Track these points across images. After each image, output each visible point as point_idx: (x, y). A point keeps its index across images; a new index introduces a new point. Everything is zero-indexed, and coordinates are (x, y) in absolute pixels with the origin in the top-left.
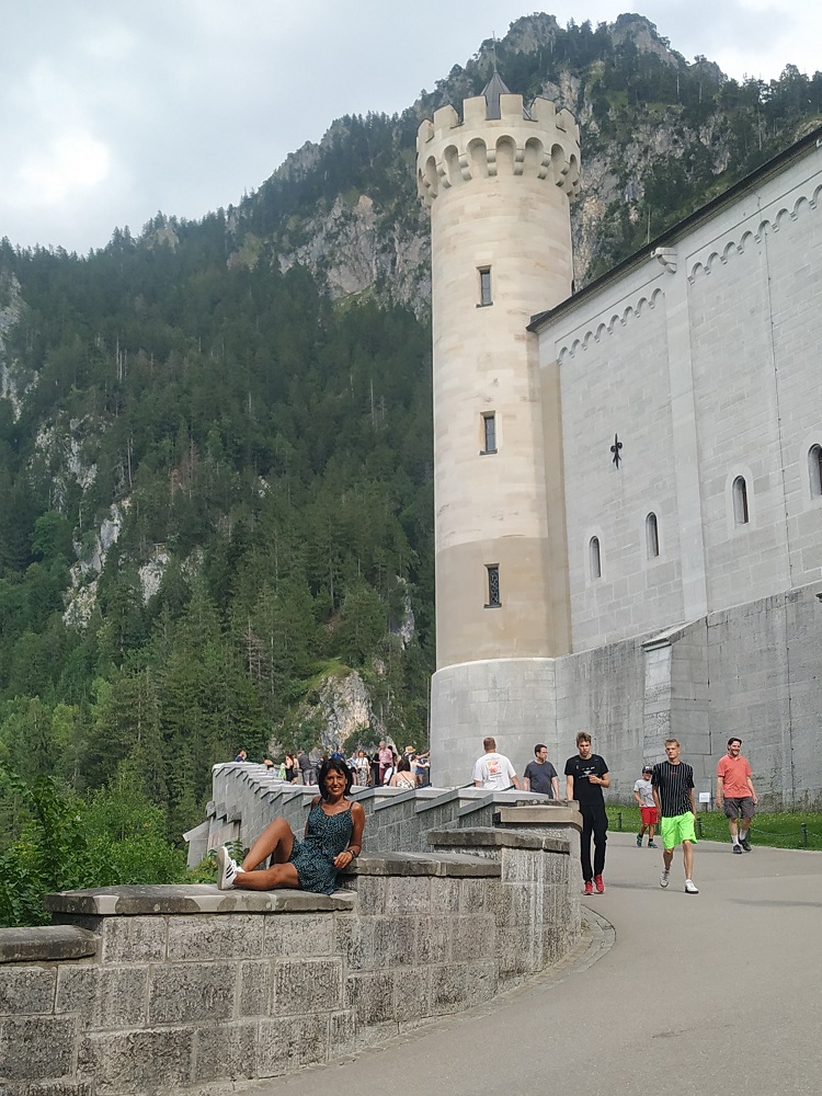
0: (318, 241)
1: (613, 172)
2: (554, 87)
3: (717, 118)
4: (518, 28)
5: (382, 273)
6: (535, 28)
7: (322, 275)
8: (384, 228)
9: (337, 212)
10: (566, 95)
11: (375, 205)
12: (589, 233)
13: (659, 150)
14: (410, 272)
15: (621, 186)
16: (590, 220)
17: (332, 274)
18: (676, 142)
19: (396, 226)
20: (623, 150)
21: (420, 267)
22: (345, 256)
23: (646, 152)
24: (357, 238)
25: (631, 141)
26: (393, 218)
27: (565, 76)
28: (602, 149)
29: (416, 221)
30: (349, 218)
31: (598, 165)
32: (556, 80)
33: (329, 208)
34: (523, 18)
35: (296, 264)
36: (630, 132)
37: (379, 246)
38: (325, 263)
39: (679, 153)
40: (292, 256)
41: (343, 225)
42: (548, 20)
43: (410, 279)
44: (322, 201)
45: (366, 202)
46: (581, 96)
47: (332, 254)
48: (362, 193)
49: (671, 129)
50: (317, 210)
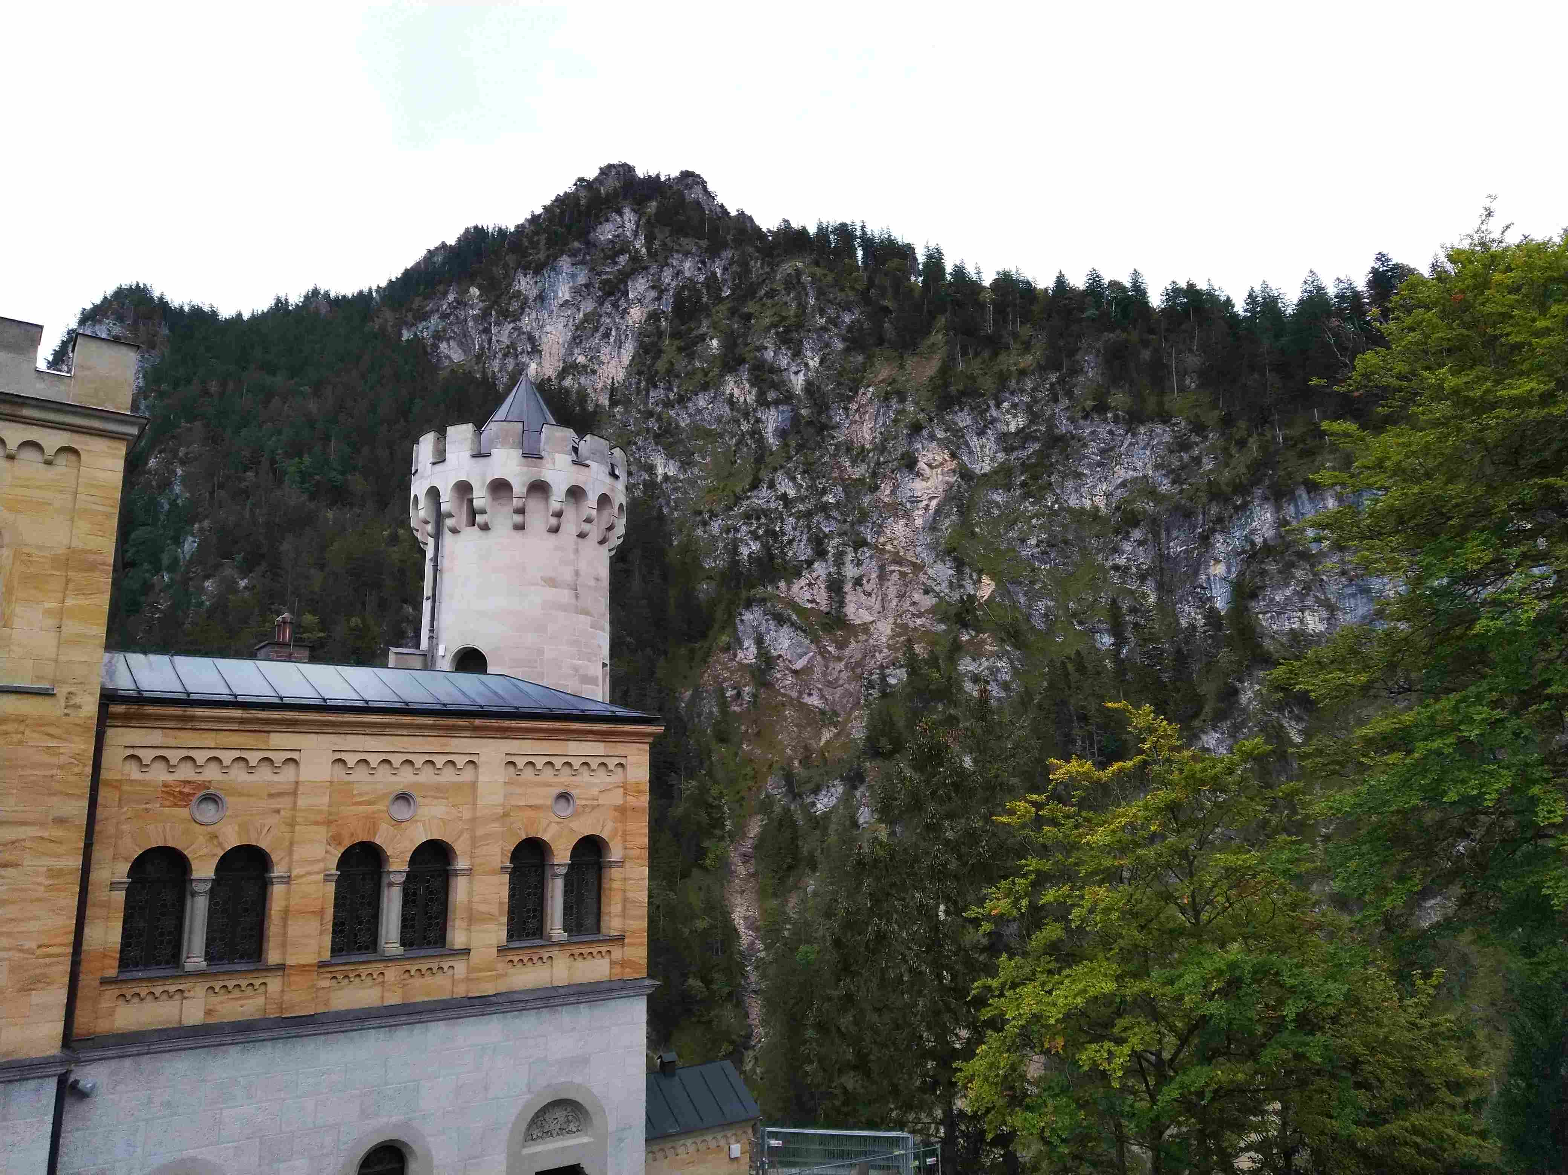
0: (434, 320)
1: (653, 287)
2: (618, 218)
3: (727, 254)
4: (606, 171)
5: (482, 348)
6: (618, 173)
7: (436, 347)
8: (485, 314)
9: (451, 297)
10: (627, 225)
11: (481, 295)
12: (633, 333)
13: (688, 274)
14: (500, 350)
15: (658, 299)
16: (634, 322)
17: (443, 346)
18: (700, 269)
19: (493, 313)
20: (662, 271)
21: (508, 347)
22: (455, 333)
23: (677, 274)
24: (465, 320)
25: (667, 265)
26: (490, 308)
27: (627, 210)
28: (646, 268)
29: (507, 310)
30: (460, 303)
31: (641, 281)
32: (621, 214)
33: (446, 293)
34: (610, 166)
35: (415, 335)
36: (666, 258)
37: (481, 328)
38: (438, 337)
39: (702, 278)
40: (414, 329)
41: (455, 308)
42: (627, 169)
43: (499, 355)
44: (441, 288)
45: (475, 291)
46: (638, 226)
47: (444, 330)
48: (472, 285)
49: (697, 258)
50: (435, 294)
